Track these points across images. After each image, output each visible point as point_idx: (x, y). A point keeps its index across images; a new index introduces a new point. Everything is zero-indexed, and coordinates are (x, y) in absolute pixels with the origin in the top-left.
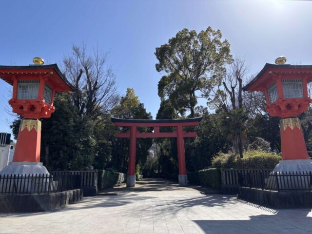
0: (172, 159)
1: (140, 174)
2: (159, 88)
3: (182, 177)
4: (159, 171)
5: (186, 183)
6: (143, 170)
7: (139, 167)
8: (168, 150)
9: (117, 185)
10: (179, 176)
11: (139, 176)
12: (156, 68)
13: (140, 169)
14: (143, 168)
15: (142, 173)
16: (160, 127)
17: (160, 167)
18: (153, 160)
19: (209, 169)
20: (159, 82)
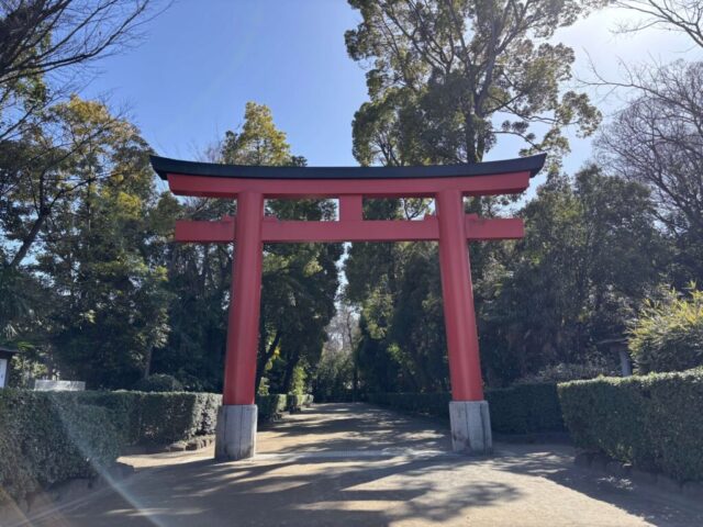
0: (394, 349)
1: (306, 392)
2: (355, 133)
3: (469, 415)
4: (355, 384)
5: (485, 440)
6: (314, 381)
7: (300, 373)
8: (382, 323)
9: (183, 444)
10: (453, 407)
11: (302, 398)
12: (345, 48)
13: (306, 380)
14: (315, 377)
15: (310, 389)
16: (365, 197)
17: (359, 374)
18: (339, 356)
19: (671, 374)
20: (357, 115)
